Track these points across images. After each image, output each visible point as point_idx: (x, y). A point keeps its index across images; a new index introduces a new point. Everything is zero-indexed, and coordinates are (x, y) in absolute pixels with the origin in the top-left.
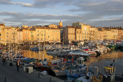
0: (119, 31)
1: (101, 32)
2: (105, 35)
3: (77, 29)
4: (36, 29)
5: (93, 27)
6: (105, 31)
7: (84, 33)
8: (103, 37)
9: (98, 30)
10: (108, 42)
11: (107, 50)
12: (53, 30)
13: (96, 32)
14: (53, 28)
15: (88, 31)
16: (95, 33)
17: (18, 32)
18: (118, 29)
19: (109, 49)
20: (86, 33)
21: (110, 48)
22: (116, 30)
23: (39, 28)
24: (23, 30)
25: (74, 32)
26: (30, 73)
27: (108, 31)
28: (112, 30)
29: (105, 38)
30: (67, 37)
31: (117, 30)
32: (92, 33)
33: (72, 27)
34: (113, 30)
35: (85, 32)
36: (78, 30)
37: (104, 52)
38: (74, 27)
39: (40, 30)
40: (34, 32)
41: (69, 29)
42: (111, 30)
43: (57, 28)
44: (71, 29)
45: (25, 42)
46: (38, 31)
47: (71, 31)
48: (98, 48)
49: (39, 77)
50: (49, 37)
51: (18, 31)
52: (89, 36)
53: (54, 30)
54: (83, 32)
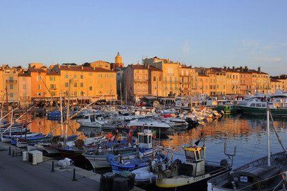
0: (243, 74)
1: (204, 78)
2: (213, 84)
3: (153, 72)
4: (62, 71)
5: (189, 68)
6: (213, 75)
7: (168, 79)
8: (209, 87)
9: (197, 73)
10: (216, 98)
11: (211, 116)
12: (100, 73)
13: (194, 78)
14: (99, 70)
15: (177, 75)
16: (192, 80)
17: (21, 78)
18: (241, 72)
19: (217, 114)
20: (173, 80)
21: (219, 112)
22: (235, 74)
23: (69, 70)
24: (32, 74)
25: (147, 78)
26: (35, 162)
27: (219, 76)
28: (227, 74)
29: (213, 90)
30: (132, 88)
31: (238, 74)
32: (186, 80)
33: (143, 67)
34: (229, 73)
35: (171, 78)
36: (155, 74)
37: (205, 120)
38: (147, 68)
39: (71, 74)
40: (57, 77)
41: (135, 71)
42: (225, 75)
43: (109, 68)
44: (141, 71)
45: (37, 100)
46: (67, 77)
47: (141, 75)
48: (195, 111)
49: (53, 171)
50: (91, 88)
51: (19, 75)
52: (178, 86)
53: (103, 74)
54: (166, 78)
